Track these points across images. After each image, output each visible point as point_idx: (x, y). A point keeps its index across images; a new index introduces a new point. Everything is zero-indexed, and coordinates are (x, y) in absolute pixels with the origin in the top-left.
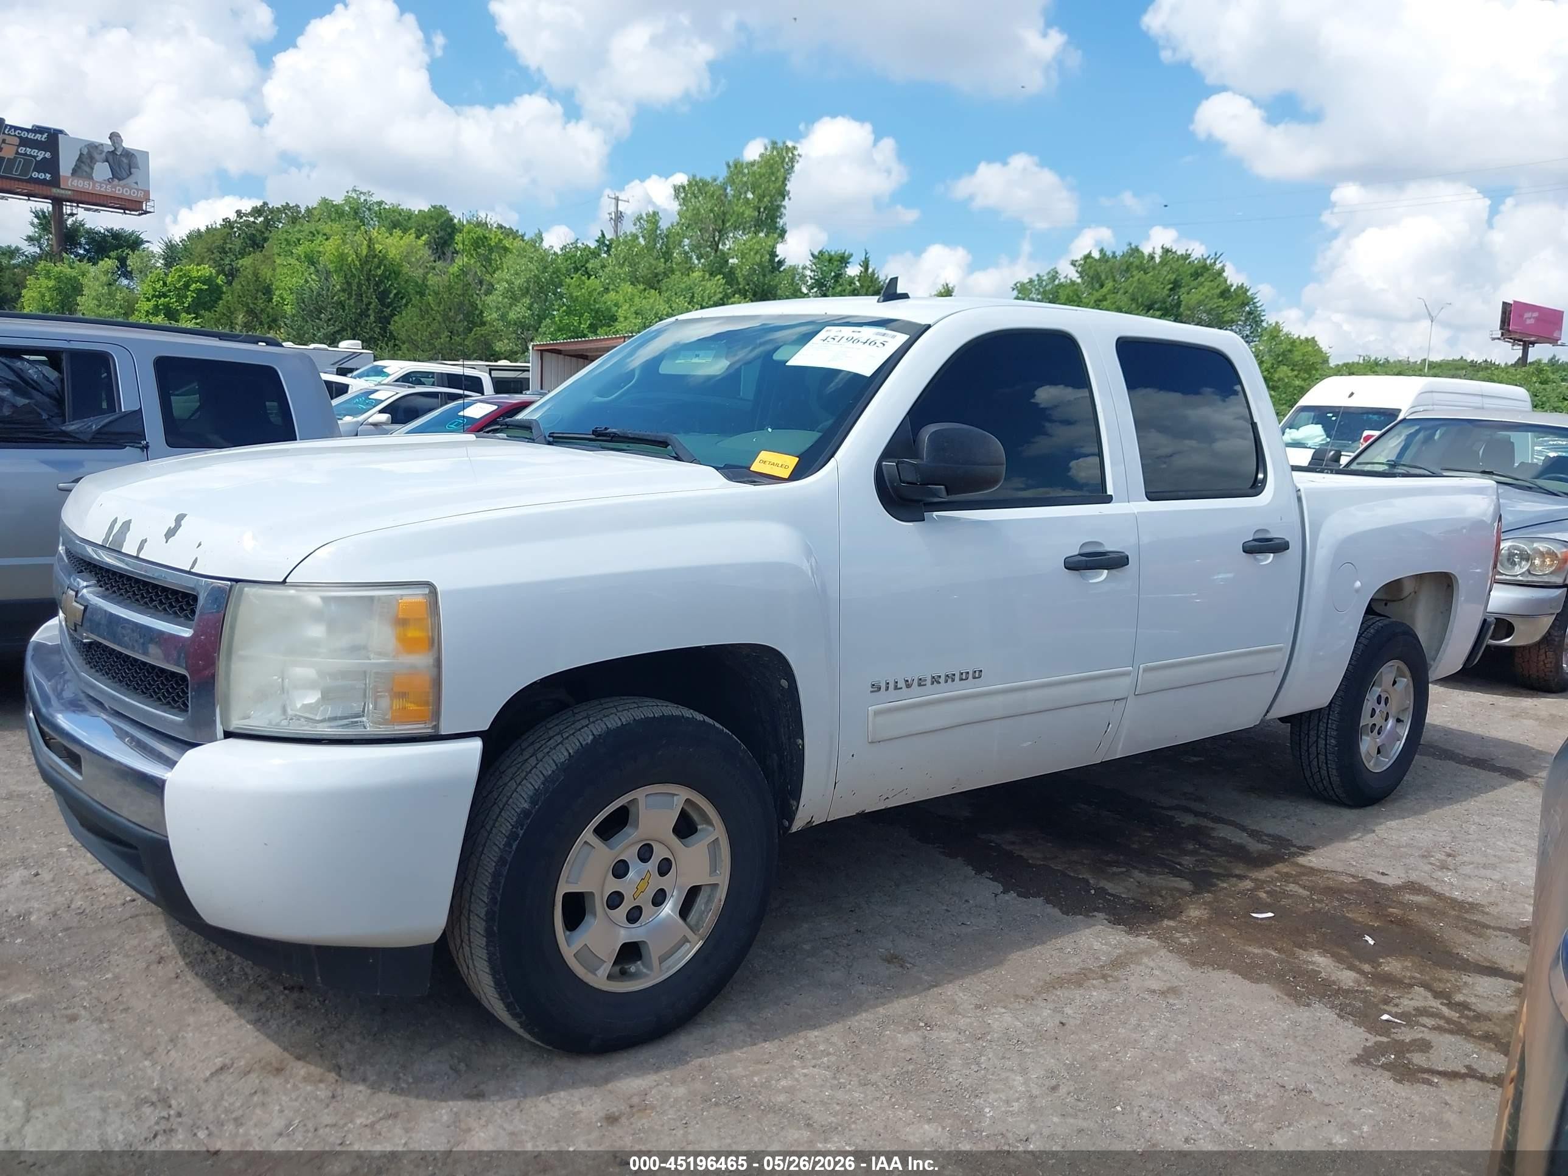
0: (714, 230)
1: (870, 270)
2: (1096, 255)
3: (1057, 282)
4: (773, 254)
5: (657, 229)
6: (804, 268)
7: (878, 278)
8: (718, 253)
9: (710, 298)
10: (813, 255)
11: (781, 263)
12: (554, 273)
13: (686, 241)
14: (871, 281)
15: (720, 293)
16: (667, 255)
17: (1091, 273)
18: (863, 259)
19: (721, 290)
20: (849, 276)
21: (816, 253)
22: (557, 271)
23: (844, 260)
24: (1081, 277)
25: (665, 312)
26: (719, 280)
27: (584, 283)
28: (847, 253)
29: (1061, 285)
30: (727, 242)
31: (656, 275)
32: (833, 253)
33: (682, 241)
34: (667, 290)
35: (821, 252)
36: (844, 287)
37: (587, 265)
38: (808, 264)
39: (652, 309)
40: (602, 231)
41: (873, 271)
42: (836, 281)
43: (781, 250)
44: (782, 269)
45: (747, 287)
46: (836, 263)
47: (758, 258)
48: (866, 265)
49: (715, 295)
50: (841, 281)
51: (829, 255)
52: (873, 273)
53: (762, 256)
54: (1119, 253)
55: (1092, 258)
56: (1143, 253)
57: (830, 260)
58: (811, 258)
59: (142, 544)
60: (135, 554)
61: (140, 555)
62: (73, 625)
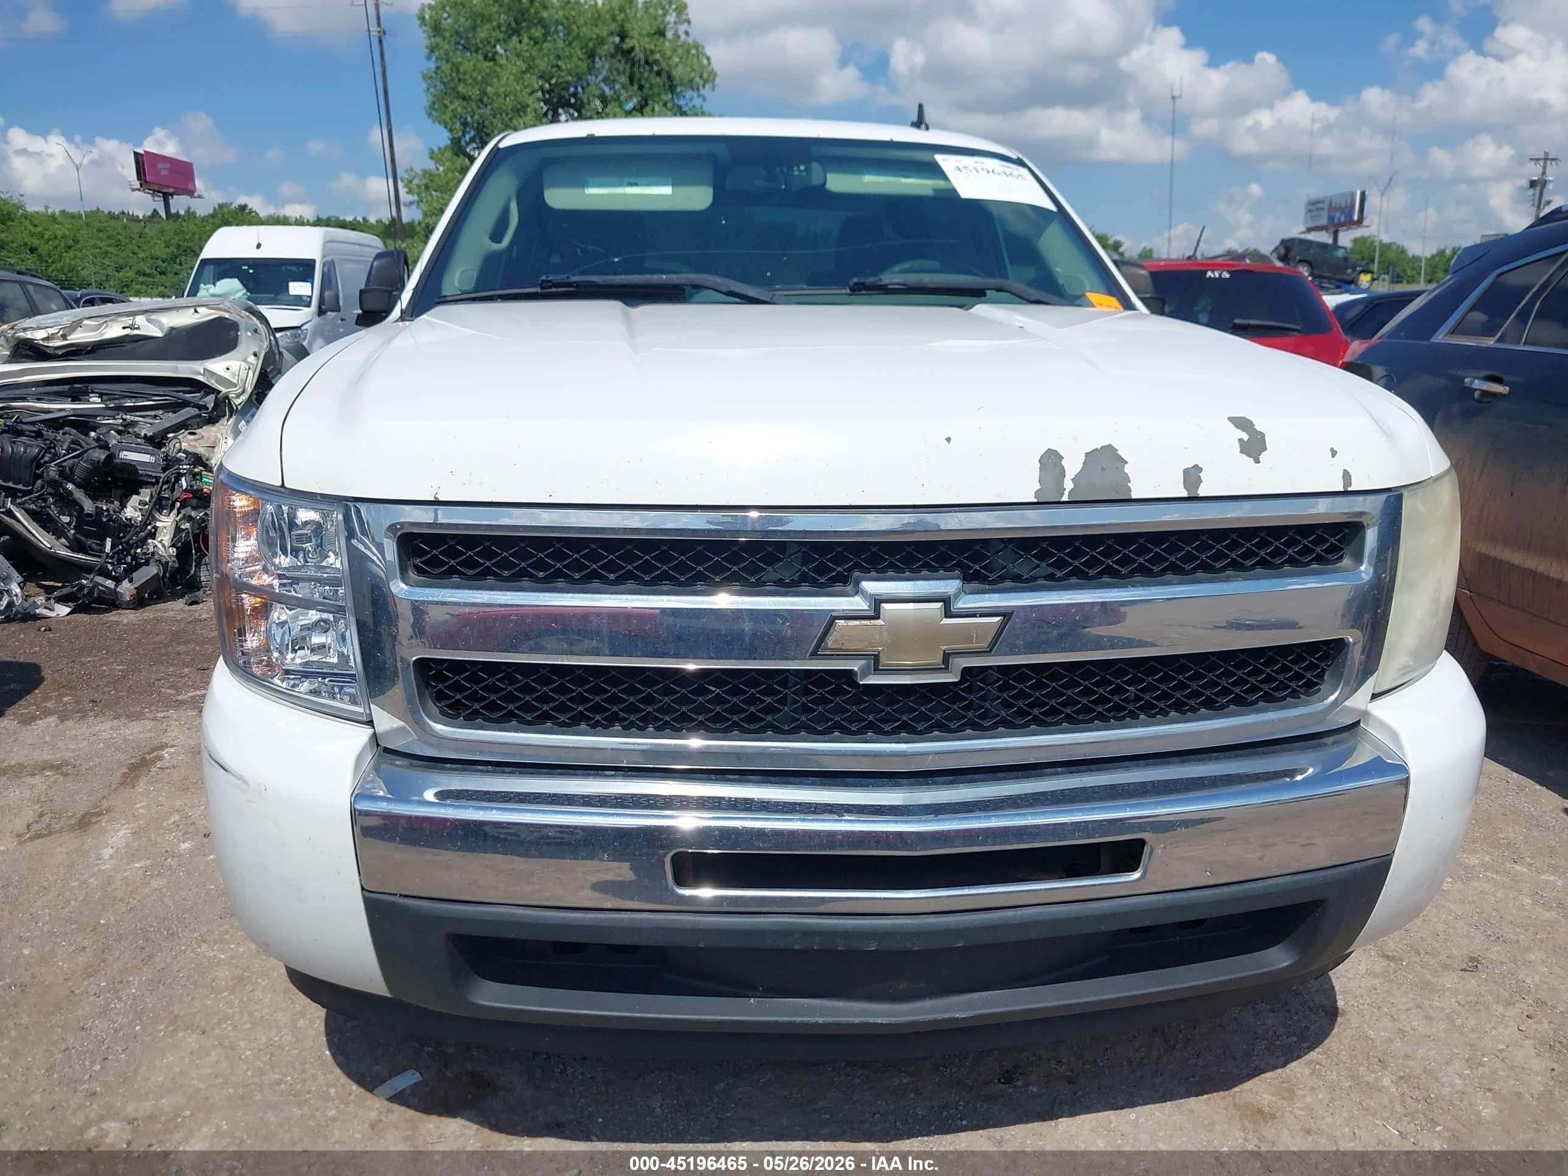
59: (1192, 476)
60: (1185, 494)
61: (1202, 492)
62: (938, 660)
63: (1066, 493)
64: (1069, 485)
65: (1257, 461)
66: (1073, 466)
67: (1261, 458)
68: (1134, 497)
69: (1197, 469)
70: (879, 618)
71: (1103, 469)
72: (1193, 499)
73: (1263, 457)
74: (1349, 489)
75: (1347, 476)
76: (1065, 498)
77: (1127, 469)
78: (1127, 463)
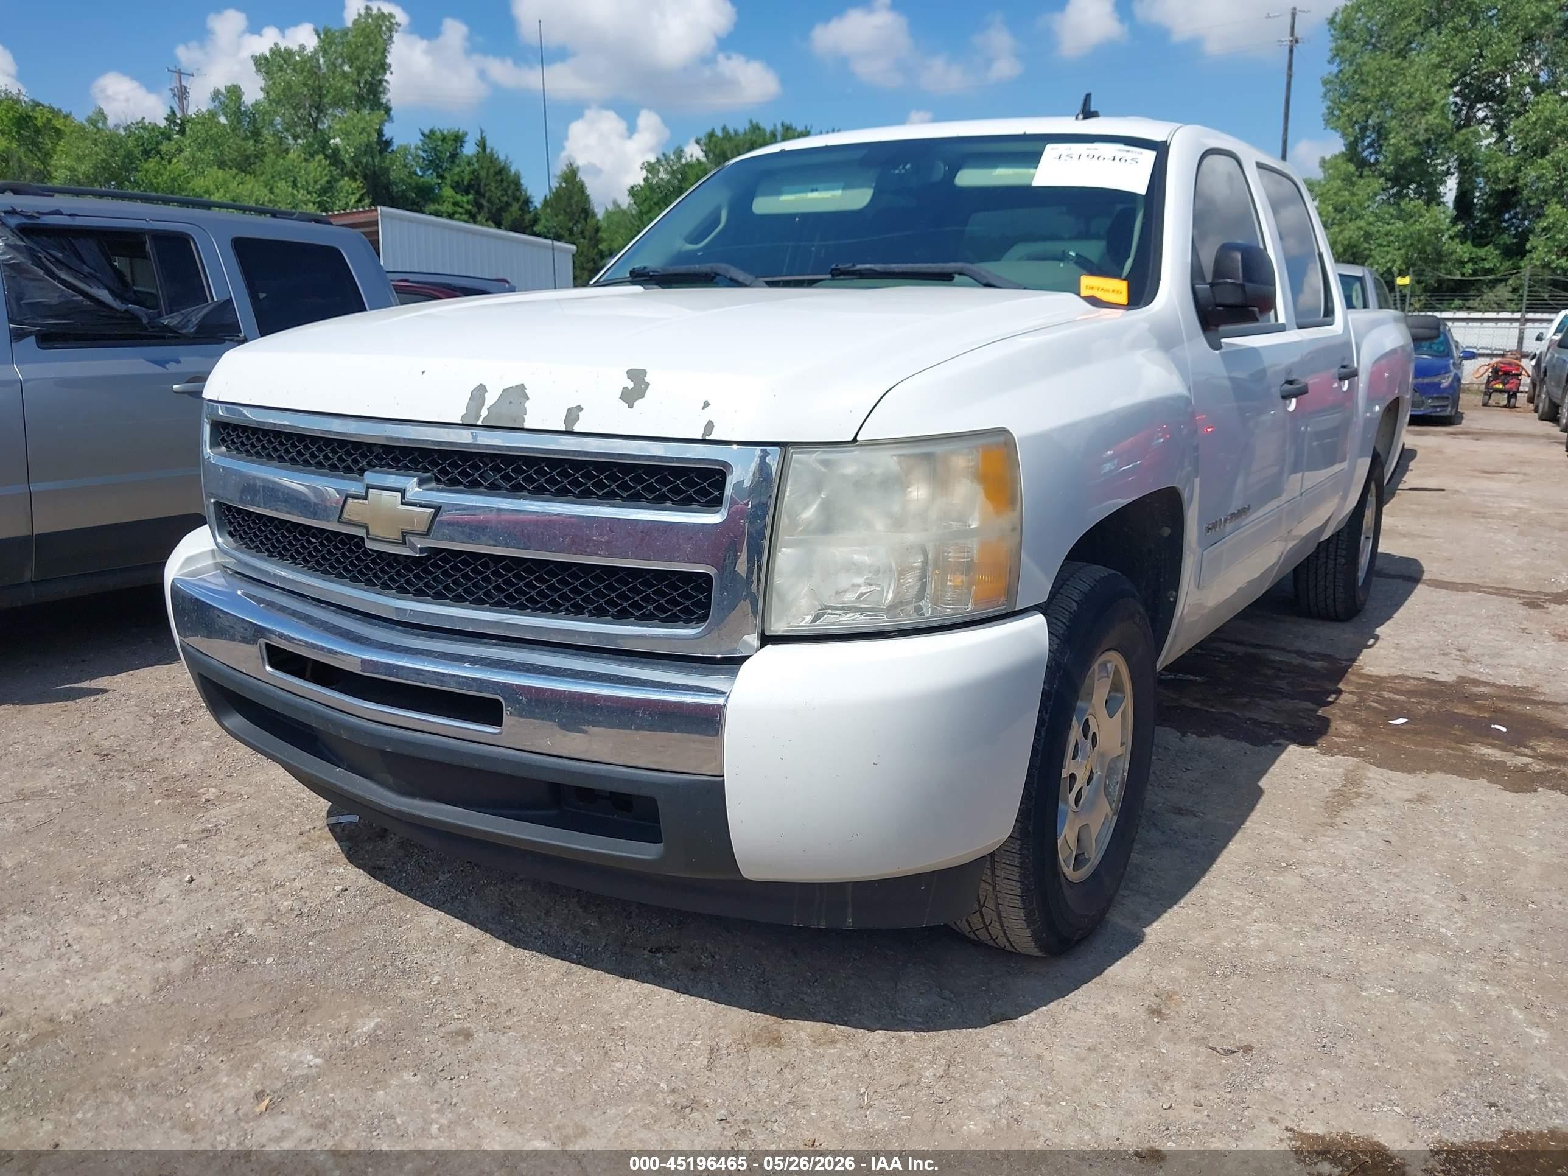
0: (311, 106)
1: (488, 150)
2: (719, 133)
3: (683, 161)
4: (380, 133)
5: (240, 105)
6: (417, 148)
7: (498, 158)
8: (318, 133)
9: (316, 182)
10: (423, 134)
11: (388, 143)
12: (126, 157)
13: (278, 119)
14: (491, 162)
15: (326, 175)
16: (256, 134)
17: (717, 151)
18: (479, 138)
19: (326, 172)
20: (467, 156)
21: (427, 132)
22: (129, 155)
23: (458, 139)
24: (707, 156)
25: (267, 199)
26: (320, 161)
27: (165, 168)
28: (461, 132)
29: (688, 165)
30: (326, 121)
31: (248, 157)
32: (445, 132)
33: (273, 120)
34: (263, 173)
35: (432, 132)
36: (463, 168)
37: (161, 147)
38: (420, 143)
39: (250, 196)
40: (171, 108)
41: (492, 150)
42: (453, 162)
43: (389, 131)
44: (390, 150)
45: (355, 170)
46: (450, 143)
47: (364, 138)
48: (482, 144)
49: (322, 178)
50: (457, 162)
51: (443, 134)
52: (492, 155)
53: (369, 135)
54: (741, 131)
55: (717, 136)
56: (764, 130)
57: (444, 139)
58: (422, 138)
59: (573, 414)
60: (563, 429)
61: (576, 429)
62: (398, 537)
63: (481, 419)
64: (484, 413)
65: (631, 406)
66: (491, 399)
67: (636, 404)
68: (526, 426)
69: (579, 408)
70: (366, 499)
71: (511, 402)
72: (569, 433)
73: (638, 403)
74: (707, 438)
75: (710, 426)
76: (480, 423)
77: (528, 404)
78: (528, 399)
